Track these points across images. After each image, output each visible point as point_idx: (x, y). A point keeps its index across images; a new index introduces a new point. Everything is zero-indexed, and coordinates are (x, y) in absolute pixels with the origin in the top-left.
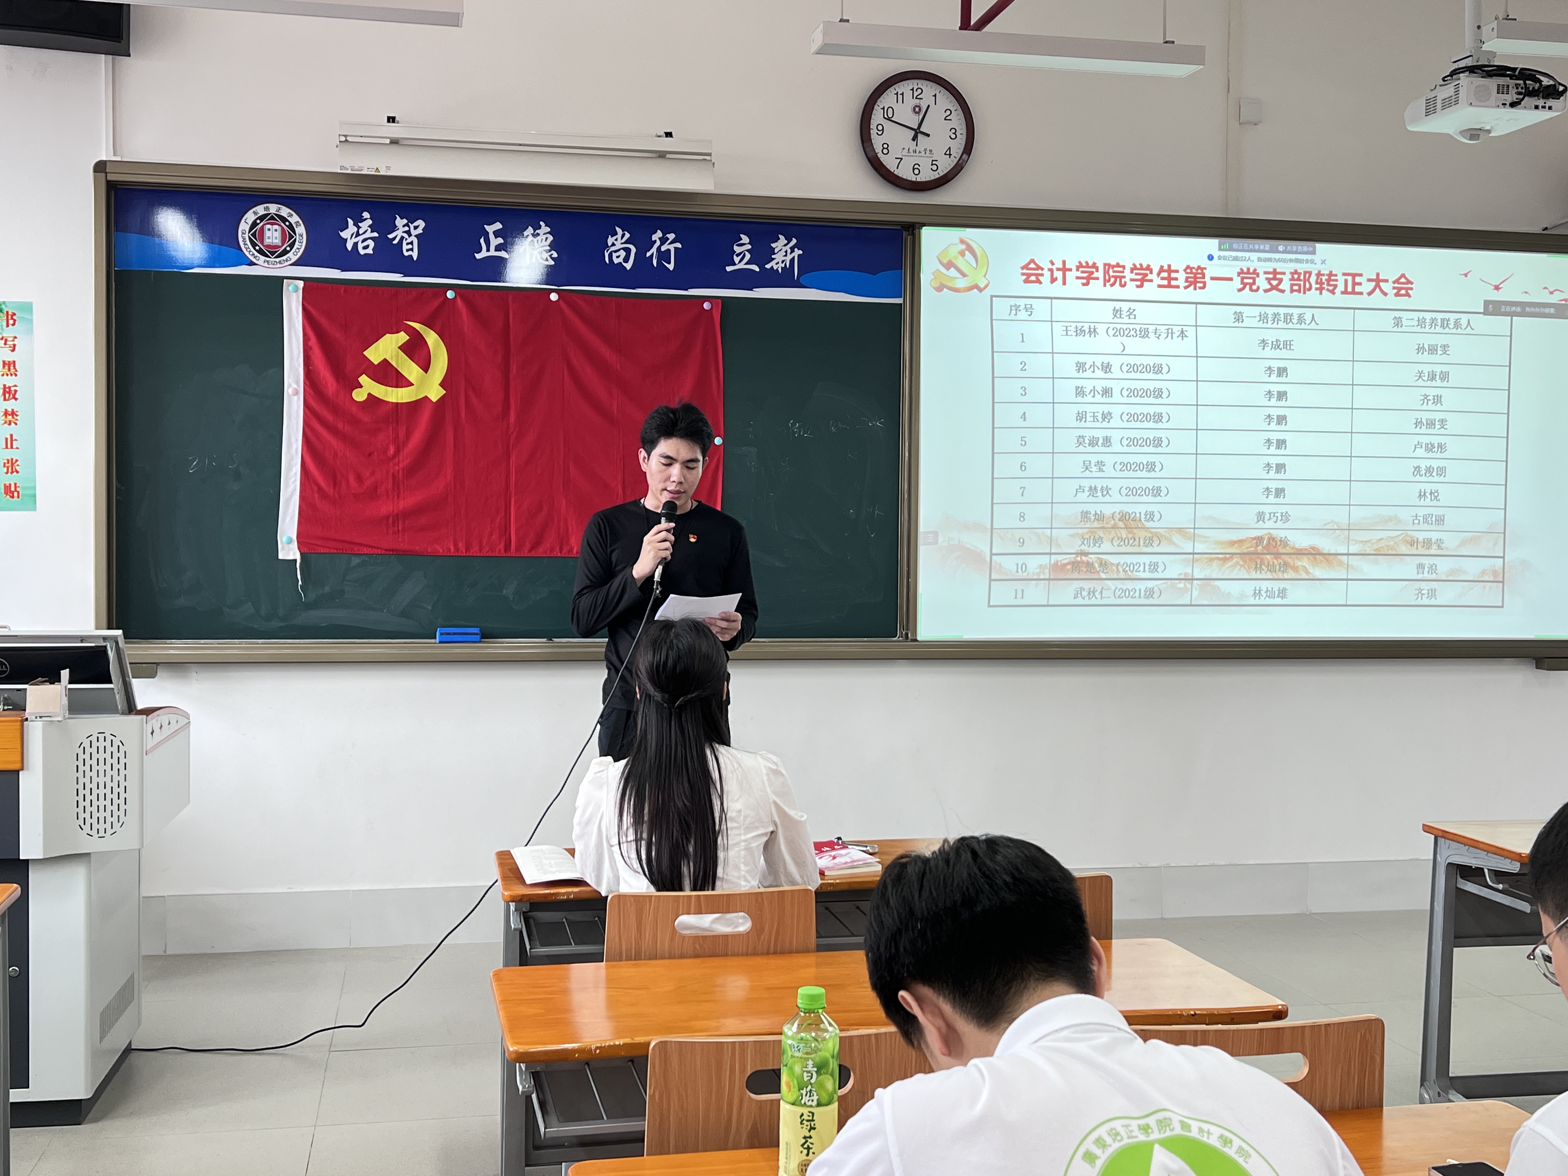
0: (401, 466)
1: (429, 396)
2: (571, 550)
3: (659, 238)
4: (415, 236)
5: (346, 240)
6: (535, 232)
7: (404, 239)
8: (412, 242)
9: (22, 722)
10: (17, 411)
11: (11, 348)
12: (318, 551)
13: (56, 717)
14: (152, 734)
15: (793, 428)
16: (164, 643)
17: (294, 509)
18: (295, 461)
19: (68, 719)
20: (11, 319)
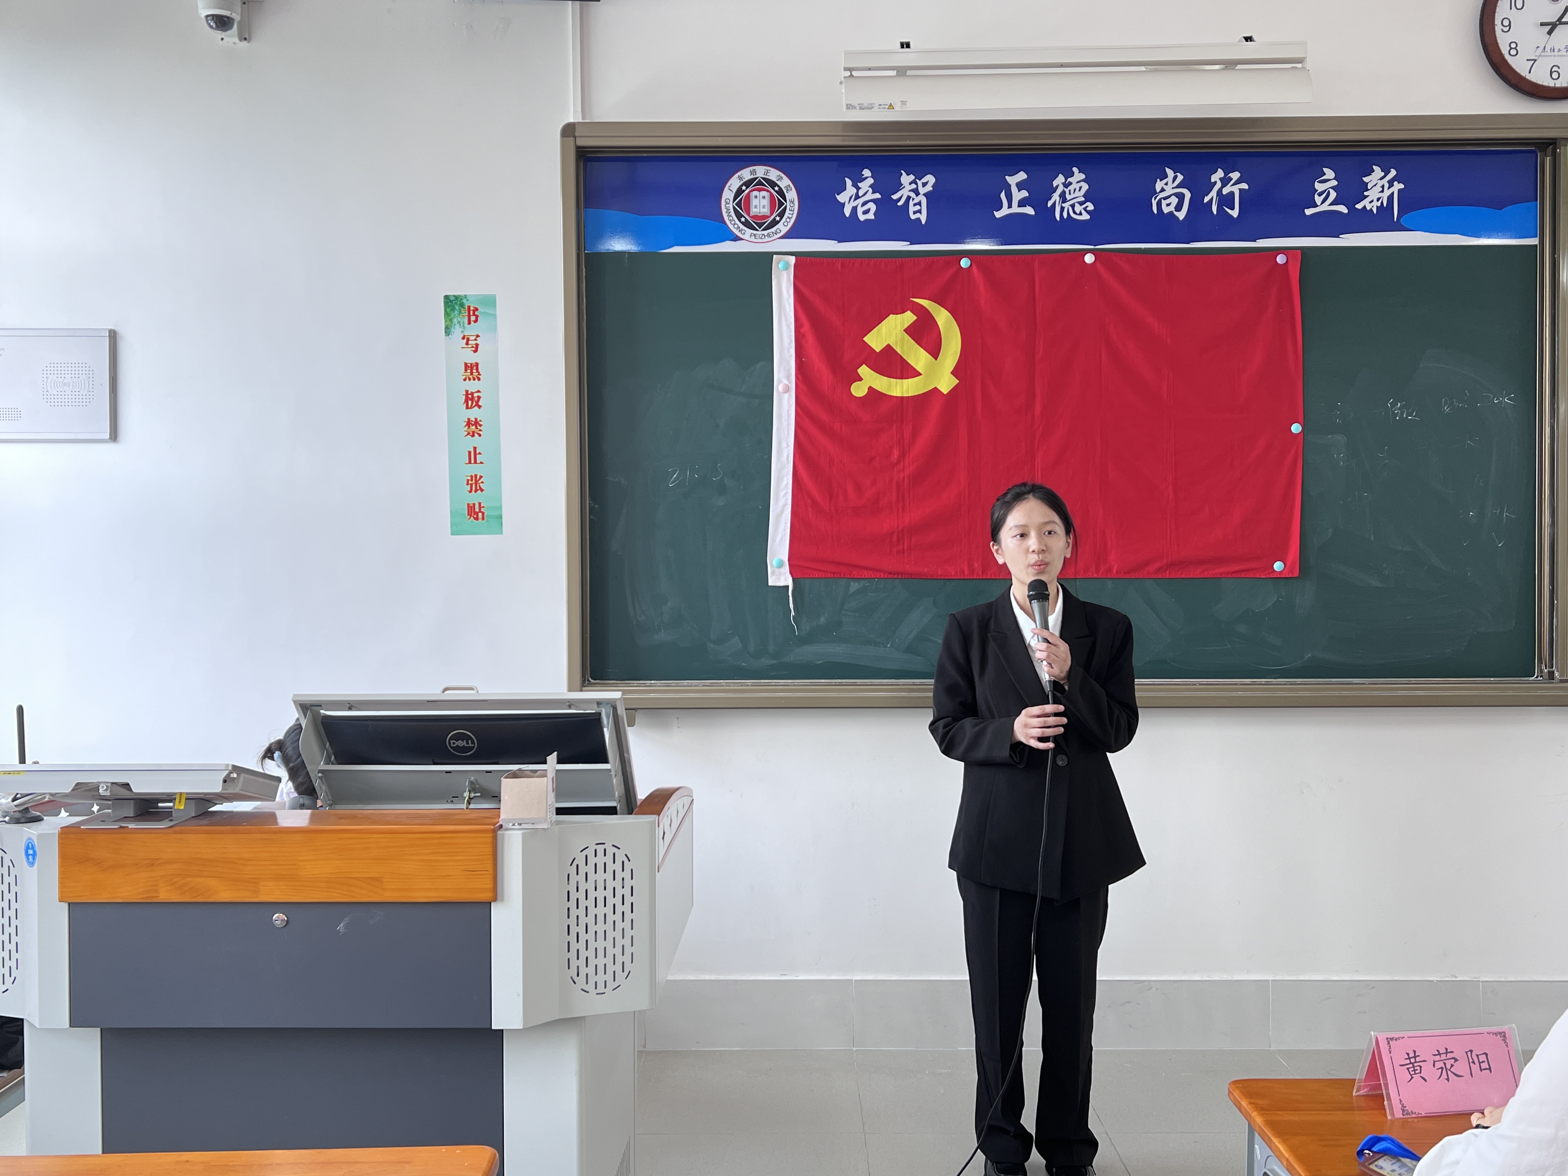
0: (907, 473)
1: (939, 387)
2: (1110, 570)
3: (1220, 179)
4: (925, 195)
5: (844, 204)
6: (1066, 180)
7: (911, 199)
8: (920, 202)
9: (495, 831)
10: (481, 421)
11: (474, 349)
12: (813, 576)
13: (541, 823)
14: (663, 838)
15: (1393, 409)
16: (643, 685)
17: (785, 527)
18: (786, 470)
19: (556, 825)
20: (473, 315)
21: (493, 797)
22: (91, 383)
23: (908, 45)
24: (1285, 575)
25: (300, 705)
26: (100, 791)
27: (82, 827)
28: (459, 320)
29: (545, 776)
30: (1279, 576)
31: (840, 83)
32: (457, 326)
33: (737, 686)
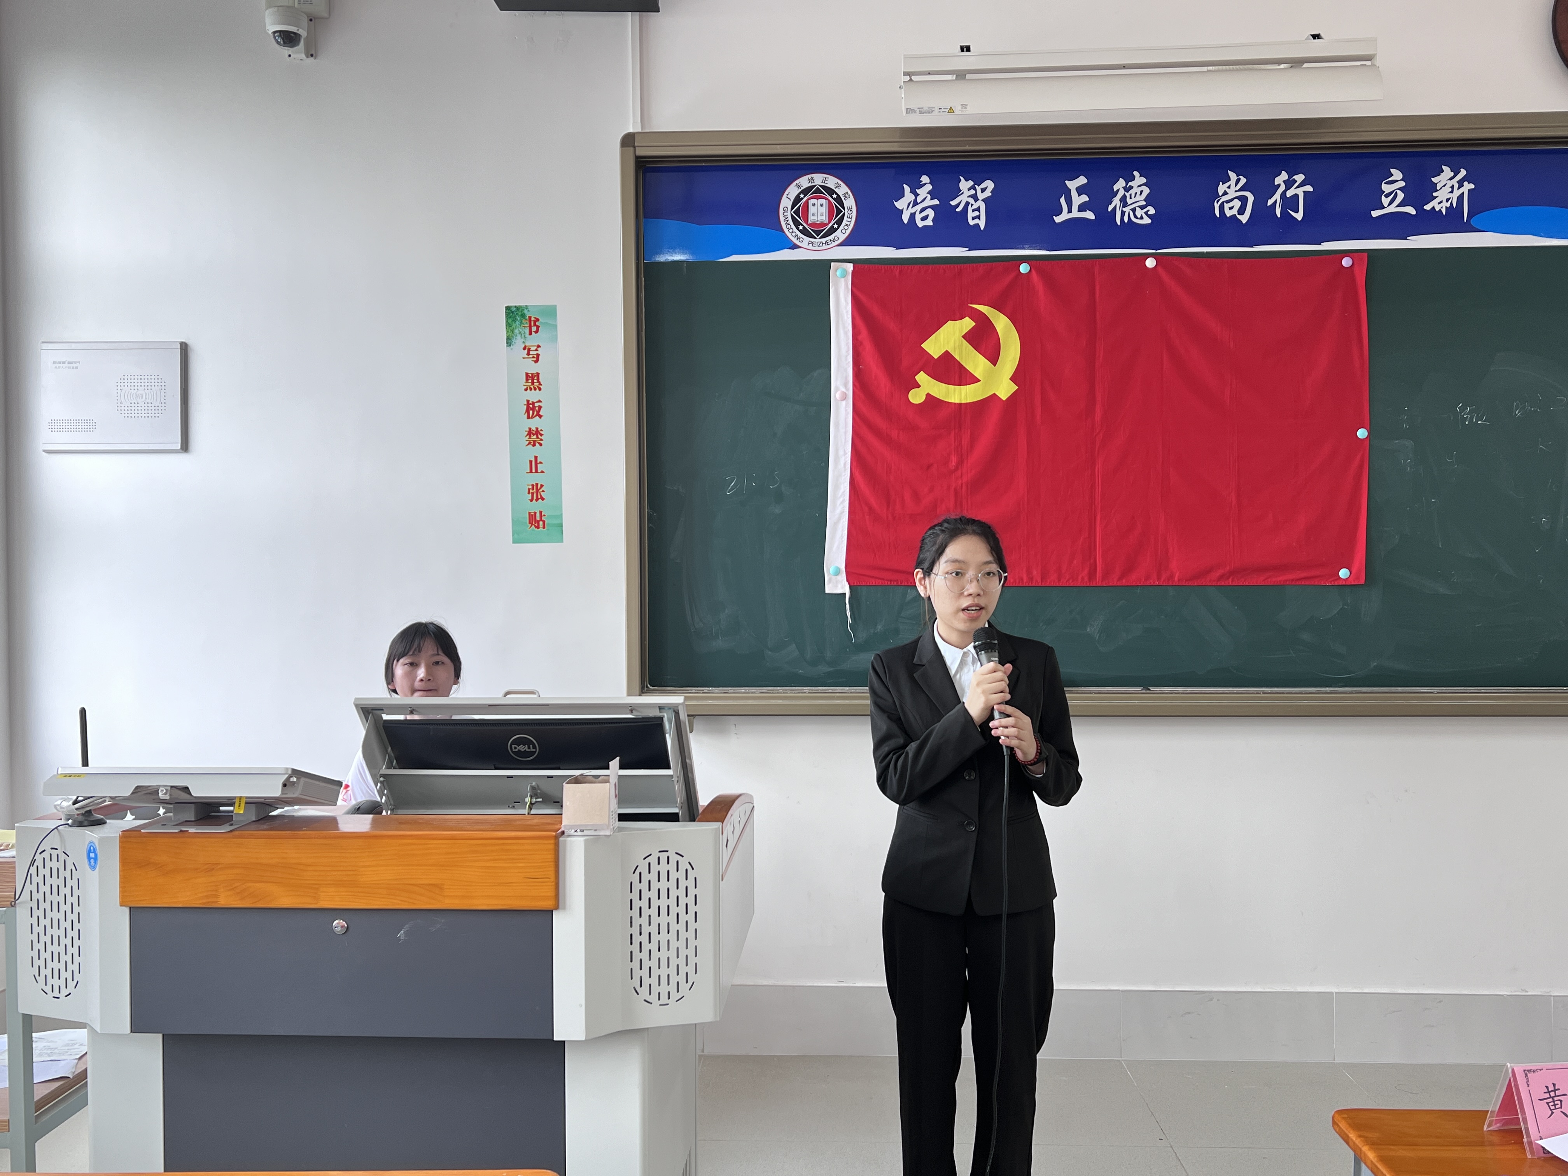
0: (965, 480)
1: (997, 394)
2: (1171, 577)
3: (1284, 181)
4: (983, 200)
5: (902, 210)
6: (1127, 185)
7: (970, 205)
8: (979, 207)
9: (557, 838)
10: (541, 430)
11: (535, 359)
12: (870, 583)
13: (603, 830)
14: (727, 846)
15: (1462, 414)
16: (701, 692)
17: (842, 534)
18: (843, 478)
19: (618, 832)
20: (534, 325)
21: (554, 802)
22: (163, 394)
23: (968, 49)
24: (1351, 582)
25: (361, 708)
26: (160, 795)
27: (142, 831)
28: (521, 330)
29: (608, 781)
30: (1344, 583)
31: (900, 87)
32: (520, 336)
33: (794, 693)
